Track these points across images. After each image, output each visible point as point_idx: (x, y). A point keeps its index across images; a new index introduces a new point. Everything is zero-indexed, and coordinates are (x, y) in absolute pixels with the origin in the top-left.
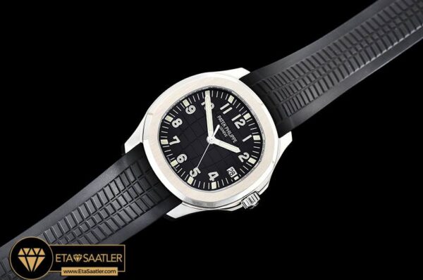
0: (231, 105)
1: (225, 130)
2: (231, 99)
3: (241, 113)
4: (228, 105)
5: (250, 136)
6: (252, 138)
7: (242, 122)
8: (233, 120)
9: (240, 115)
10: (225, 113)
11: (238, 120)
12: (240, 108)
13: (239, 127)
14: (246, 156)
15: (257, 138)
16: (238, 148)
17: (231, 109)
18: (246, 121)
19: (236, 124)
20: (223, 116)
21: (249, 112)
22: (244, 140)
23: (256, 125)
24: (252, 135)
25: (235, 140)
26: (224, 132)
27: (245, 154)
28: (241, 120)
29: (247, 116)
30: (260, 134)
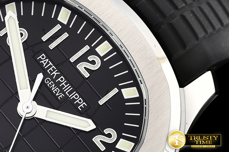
0: (65, 28)
1: (57, 84)
2: (64, 16)
3: (89, 42)
4: (58, 27)
5: (115, 91)
6: (120, 94)
7: (93, 62)
8: (73, 59)
9: (86, 48)
10: (52, 46)
11: (84, 58)
12: (85, 31)
13: (87, 75)
14: (109, 135)
15: (129, 93)
16: (90, 121)
17: (65, 35)
18: (102, 58)
19: (81, 67)
20: (50, 55)
21: (107, 38)
22: (101, 102)
23: (126, 65)
24: (120, 88)
25: (83, 104)
26: (54, 89)
27: (107, 131)
28: (90, 58)
29: (104, 48)
30: (136, 84)
